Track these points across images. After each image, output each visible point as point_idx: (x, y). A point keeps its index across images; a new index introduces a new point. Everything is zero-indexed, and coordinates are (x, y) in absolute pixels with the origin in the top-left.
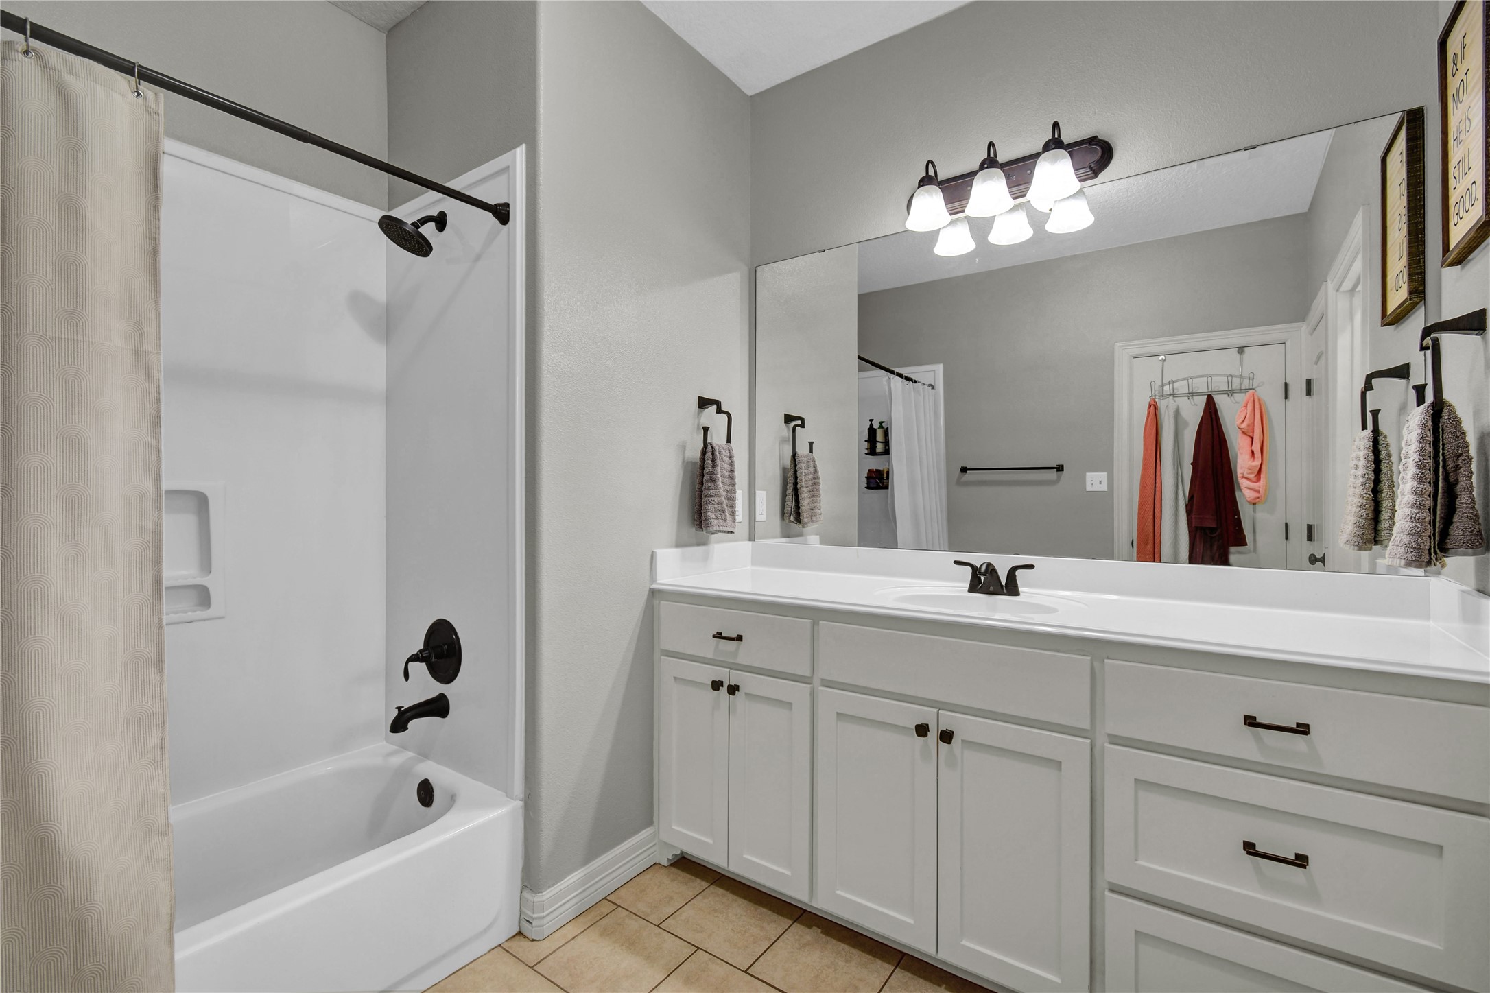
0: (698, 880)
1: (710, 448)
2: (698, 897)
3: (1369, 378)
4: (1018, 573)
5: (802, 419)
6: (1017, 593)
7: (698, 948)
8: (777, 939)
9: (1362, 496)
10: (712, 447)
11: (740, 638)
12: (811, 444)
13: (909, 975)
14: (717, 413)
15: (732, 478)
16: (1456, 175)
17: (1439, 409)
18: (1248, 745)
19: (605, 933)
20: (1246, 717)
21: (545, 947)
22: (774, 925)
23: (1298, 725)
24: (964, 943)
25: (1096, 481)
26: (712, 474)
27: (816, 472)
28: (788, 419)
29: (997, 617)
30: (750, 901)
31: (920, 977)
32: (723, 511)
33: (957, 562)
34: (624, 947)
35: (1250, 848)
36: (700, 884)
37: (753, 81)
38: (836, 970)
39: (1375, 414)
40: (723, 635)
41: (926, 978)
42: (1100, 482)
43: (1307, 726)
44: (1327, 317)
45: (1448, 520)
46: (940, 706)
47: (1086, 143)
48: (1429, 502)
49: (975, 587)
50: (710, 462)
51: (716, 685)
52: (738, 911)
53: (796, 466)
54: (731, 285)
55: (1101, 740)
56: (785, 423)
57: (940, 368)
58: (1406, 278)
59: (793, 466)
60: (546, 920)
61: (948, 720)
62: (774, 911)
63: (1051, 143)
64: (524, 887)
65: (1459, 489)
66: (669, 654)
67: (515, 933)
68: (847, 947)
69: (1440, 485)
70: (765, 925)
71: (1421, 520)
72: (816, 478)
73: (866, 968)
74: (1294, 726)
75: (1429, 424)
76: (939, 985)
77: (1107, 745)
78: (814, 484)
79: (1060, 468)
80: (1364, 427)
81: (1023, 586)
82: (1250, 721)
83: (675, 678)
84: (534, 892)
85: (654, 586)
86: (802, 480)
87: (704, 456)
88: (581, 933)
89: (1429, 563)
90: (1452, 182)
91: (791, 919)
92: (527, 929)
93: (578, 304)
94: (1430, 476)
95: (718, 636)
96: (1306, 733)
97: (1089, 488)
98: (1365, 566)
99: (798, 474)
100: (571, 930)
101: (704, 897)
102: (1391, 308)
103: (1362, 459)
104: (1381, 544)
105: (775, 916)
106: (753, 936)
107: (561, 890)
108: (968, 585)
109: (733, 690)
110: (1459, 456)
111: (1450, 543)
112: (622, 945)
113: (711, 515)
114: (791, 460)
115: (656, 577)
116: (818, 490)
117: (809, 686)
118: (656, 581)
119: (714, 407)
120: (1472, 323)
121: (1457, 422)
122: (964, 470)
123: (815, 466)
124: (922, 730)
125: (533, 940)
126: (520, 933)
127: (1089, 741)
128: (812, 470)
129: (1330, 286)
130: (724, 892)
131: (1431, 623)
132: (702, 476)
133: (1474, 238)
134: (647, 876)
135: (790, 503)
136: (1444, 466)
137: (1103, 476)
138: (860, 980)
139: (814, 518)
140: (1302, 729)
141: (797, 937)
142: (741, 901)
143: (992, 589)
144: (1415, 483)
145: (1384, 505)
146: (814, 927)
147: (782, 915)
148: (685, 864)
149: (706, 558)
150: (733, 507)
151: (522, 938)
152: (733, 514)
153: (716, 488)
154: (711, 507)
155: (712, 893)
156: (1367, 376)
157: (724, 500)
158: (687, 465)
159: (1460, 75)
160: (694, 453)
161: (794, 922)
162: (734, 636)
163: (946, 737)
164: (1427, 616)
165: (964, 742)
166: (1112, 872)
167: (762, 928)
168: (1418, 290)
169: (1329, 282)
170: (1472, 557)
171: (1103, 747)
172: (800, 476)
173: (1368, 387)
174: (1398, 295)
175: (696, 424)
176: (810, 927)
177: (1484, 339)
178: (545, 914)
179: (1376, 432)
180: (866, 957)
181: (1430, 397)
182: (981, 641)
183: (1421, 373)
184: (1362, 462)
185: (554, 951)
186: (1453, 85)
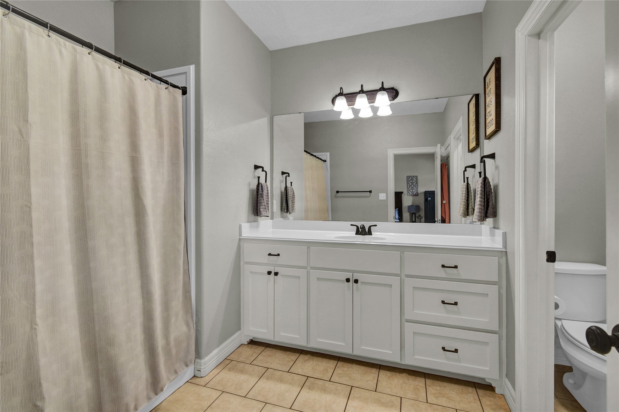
0: (261, 347)
1: (261, 185)
2: (263, 352)
3: (466, 168)
4: (372, 227)
5: (289, 174)
6: (371, 235)
7: (268, 368)
8: (296, 361)
9: (464, 202)
10: (261, 184)
11: (279, 255)
12: (291, 183)
13: (343, 363)
14: (262, 171)
15: (268, 196)
16: (488, 115)
17: (485, 179)
18: (442, 273)
19: (230, 370)
20: (442, 265)
21: (207, 379)
22: (293, 357)
23: (455, 266)
24: (362, 347)
25: (382, 196)
26: (262, 194)
27: (294, 193)
28: (283, 173)
29: (366, 241)
30: (282, 350)
31: (346, 362)
32: (266, 208)
33: (351, 225)
34: (239, 373)
35: (443, 302)
36: (261, 348)
37: (273, 46)
38: (319, 366)
39: (467, 178)
40: (271, 254)
41: (349, 363)
42: (384, 197)
43: (457, 266)
44: (451, 146)
45: (487, 209)
46: (353, 272)
47: (391, 89)
48: (483, 204)
49: (358, 233)
50: (261, 190)
51: (269, 273)
52: (279, 355)
53: (287, 191)
54: (264, 121)
55: (403, 276)
56: (282, 175)
57: (328, 154)
58: (475, 140)
59: (285, 191)
60: (206, 369)
61: (356, 276)
62: (292, 352)
63: (381, 89)
64: (196, 358)
65: (490, 200)
66: (248, 263)
67: (193, 376)
68: (321, 359)
69: (486, 199)
70: (290, 357)
71: (481, 209)
72: (294, 196)
73: (329, 363)
74: (454, 266)
75: (483, 183)
76: (353, 364)
77: (405, 278)
78: (293, 198)
79: (370, 192)
80: (464, 182)
81: (373, 232)
82: (443, 266)
83: (250, 272)
84: (201, 359)
85: (240, 238)
86: (289, 196)
87: (258, 188)
88: (220, 372)
89: (483, 220)
90: (487, 117)
91: (299, 353)
92: (198, 374)
93: (215, 128)
94: (483, 197)
95: (270, 255)
96: (457, 268)
97: (380, 199)
98: (463, 222)
99: (288, 194)
100: (216, 371)
101: (265, 352)
102: (470, 148)
103: (464, 191)
104: (469, 216)
105: (293, 354)
106: (287, 361)
107: (211, 357)
108: (355, 232)
109: (276, 274)
110: (490, 191)
111: (488, 215)
112: (239, 372)
113: (262, 210)
114: (285, 189)
115: (242, 234)
116: (294, 200)
117: (306, 270)
118: (241, 235)
119: (261, 169)
120: (492, 156)
121: (489, 183)
122: (338, 192)
123: (293, 191)
124: (348, 280)
125: (201, 377)
126: (194, 376)
127: (400, 277)
128: (292, 192)
129: (452, 136)
130: (272, 349)
131: (482, 237)
132: (258, 195)
133: (493, 134)
134: (240, 349)
135: (284, 205)
136: (486, 194)
137: (384, 194)
138: (327, 367)
139: (293, 211)
140: (456, 267)
141: (303, 358)
142: (279, 351)
143: (363, 233)
144: (480, 199)
145: (470, 205)
146: (308, 355)
147: (295, 353)
148: (253, 343)
149: (258, 227)
150: (268, 207)
151: (196, 377)
152: (268, 210)
153: (263, 200)
154: (262, 207)
155: (268, 350)
156: (465, 167)
157: (266, 204)
158: (252, 191)
159: (489, 89)
160: (254, 187)
161: (300, 354)
162: (276, 254)
163: (356, 281)
164: (481, 235)
165: (362, 282)
166: (407, 316)
167: (289, 358)
168: (478, 144)
169: (451, 135)
170: (492, 219)
171: (404, 279)
172: (288, 195)
173: (465, 170)
174: (473, 145)
175: (254, 175)
176: (306, 355)
177: (495, 160)
178: (206, 366)
179: (468, 183)
180: (327, 360)
181: (483, 176)
182: (367, 250)
183: (479, 168)
184: (464, 192)
185: (212, 379)
186: (487, 91)
